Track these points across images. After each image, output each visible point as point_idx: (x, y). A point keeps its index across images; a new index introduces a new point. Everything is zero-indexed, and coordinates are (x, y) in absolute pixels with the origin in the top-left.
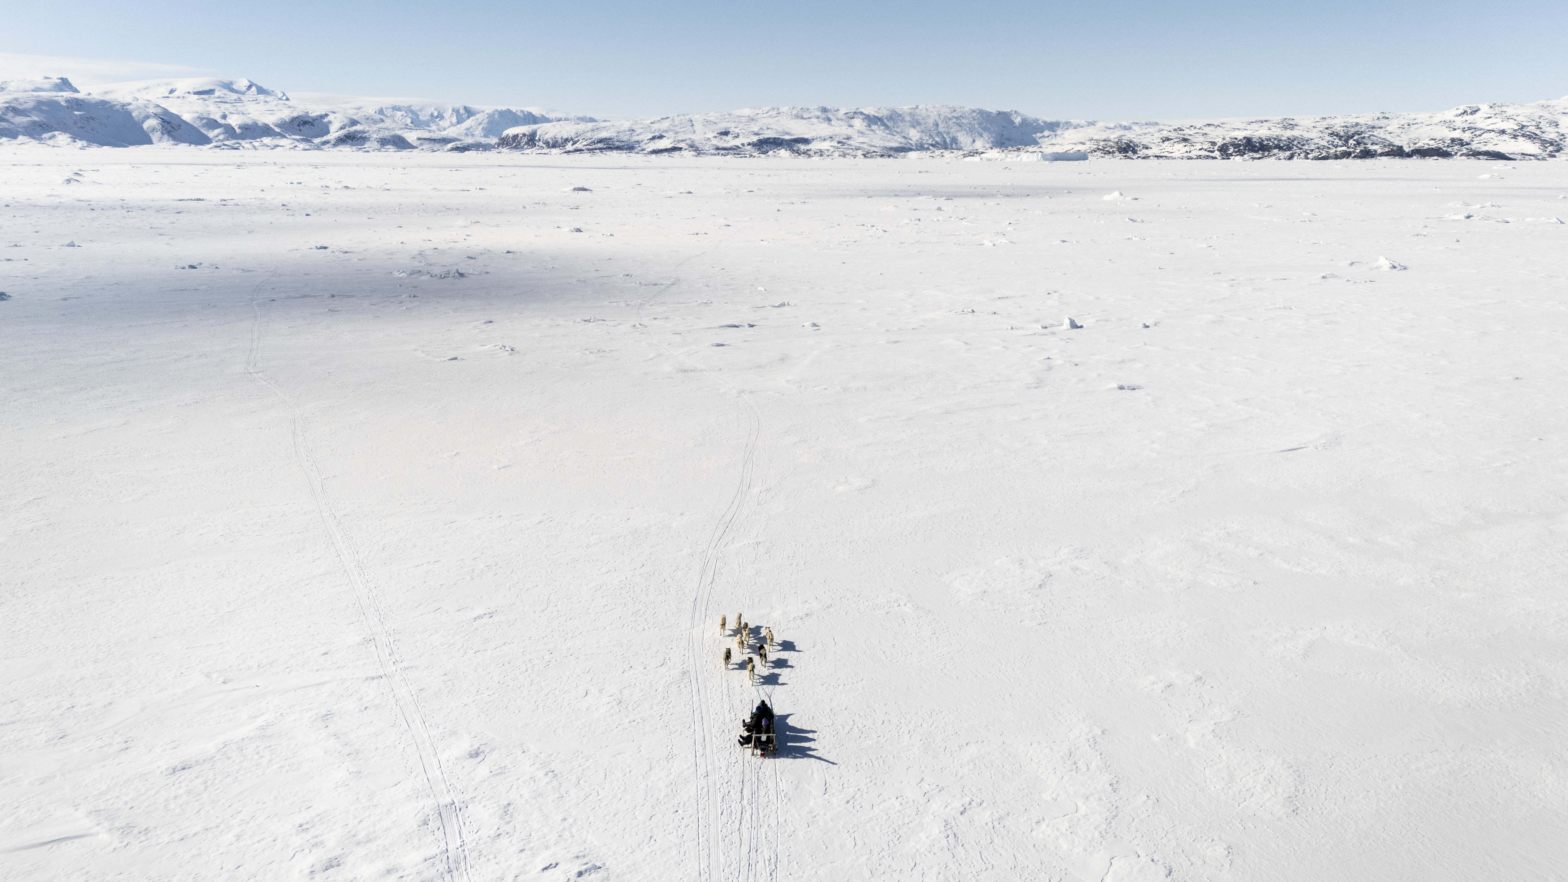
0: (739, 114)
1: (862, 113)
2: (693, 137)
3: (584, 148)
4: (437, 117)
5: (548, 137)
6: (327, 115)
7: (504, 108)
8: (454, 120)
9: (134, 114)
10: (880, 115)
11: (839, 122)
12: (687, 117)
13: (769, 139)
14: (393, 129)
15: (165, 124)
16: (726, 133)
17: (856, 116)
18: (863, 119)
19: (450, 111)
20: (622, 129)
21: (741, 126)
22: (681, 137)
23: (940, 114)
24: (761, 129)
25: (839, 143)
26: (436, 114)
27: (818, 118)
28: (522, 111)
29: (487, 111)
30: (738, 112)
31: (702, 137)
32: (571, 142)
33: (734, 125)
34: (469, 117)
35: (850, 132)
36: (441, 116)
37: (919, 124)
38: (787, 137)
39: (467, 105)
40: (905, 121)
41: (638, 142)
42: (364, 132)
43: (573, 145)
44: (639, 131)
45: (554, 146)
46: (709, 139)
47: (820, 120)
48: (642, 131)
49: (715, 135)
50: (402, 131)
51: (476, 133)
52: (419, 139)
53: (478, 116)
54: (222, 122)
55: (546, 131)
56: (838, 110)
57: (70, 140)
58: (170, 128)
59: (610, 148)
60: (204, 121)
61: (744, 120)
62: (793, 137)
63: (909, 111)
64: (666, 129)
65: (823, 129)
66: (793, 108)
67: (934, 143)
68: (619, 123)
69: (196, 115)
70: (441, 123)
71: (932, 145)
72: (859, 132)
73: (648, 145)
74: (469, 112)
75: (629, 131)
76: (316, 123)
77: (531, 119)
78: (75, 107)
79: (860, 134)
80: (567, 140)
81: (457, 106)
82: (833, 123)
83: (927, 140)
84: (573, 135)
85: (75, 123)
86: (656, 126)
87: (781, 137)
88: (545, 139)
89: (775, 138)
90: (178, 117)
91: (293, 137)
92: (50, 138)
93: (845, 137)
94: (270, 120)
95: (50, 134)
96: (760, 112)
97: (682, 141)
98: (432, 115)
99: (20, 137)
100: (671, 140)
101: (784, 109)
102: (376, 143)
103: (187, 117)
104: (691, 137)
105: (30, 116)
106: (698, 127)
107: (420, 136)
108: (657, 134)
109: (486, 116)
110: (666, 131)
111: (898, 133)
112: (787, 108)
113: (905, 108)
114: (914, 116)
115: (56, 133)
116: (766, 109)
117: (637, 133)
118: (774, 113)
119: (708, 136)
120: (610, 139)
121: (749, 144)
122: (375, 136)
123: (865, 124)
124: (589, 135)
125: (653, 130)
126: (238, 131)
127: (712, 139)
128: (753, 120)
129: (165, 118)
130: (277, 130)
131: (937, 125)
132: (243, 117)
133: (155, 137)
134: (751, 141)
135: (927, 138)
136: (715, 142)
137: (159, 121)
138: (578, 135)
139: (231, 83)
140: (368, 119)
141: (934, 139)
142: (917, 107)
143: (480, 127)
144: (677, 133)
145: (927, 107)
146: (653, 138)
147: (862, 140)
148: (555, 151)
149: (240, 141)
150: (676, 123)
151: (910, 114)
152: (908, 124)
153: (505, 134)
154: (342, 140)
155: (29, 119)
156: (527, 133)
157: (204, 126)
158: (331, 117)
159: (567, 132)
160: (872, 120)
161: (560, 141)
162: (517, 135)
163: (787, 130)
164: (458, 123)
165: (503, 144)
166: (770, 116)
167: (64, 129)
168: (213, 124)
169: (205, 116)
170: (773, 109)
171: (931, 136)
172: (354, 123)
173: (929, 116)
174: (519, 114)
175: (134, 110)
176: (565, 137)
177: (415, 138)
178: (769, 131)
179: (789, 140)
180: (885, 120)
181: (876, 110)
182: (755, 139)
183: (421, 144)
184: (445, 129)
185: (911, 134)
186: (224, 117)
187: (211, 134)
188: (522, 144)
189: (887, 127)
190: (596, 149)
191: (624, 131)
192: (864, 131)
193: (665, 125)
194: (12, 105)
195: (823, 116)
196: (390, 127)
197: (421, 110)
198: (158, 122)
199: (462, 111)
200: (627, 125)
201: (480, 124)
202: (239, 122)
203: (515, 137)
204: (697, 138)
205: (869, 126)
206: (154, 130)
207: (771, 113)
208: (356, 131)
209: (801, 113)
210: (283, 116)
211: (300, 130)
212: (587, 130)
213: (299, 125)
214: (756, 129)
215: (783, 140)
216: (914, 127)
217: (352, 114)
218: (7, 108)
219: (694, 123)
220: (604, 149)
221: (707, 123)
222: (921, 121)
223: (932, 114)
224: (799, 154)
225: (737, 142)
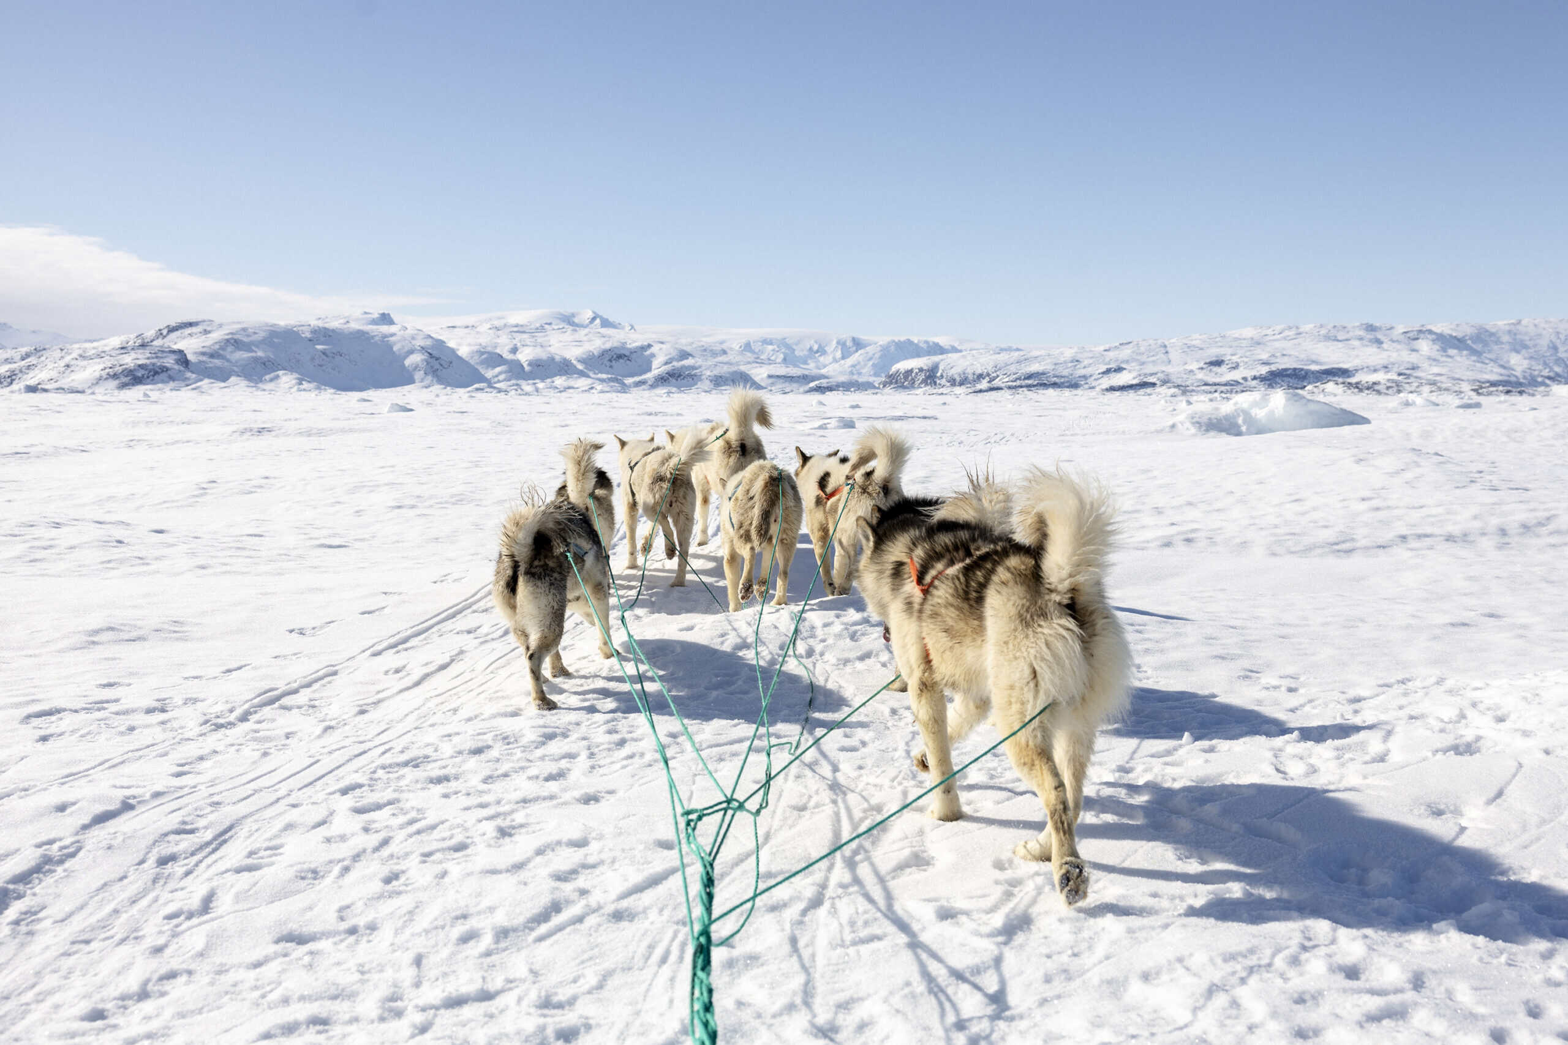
0: (1237, 335)
1: (1430, 332)
2: (1169, 369)
3: (1003, 385)
4: (817, 352)
5: (954, 372)
6: (650, 346)
7: (902, 339)
8: (839, 354)
9: (395, 349)
10: (1460, 335)
11: (1395, 345)
12: (1159, 342)
13: (1286, 370)
14: (737, 363)
15: (433, 361)
16: (1218, 363)
17: (1422, 336)
18: (1433, 340)
19: (834, 342)
20: (1062, 360)
21: (1240, 352)
22: (1150, 369)
23: (1558, 333)
24: (1273, 356)
25: (1400, 374)
26: (816, 347)
27: (1361, 339)
28: (926, 342)
29: (881, 343)
30: (1236, 333)
31: (1181, 369)
32: (987, 379)
33: (1229, 351)
34: (857, 351)
35: (1414, 358)
36: (822, 351)
37: (1526, 347)
38: (1314, 367)
39: (856, 335)
40: (1502, 343)
41: (1085, 377)
42: (694, 368)
43: (989, 382)
44: (1086, 362)
45: (961, 384)
46: (1191, 371)
47: (1365, 342)
48: (1091, 361)
49: (1202, 365)
50: (749, 366)
51: (864, 371)
52: (770, 377)
53: (868, 348)
54: (508, 356)
55: (953, 364)
56: (1392, 328)
57: (294, 382)
58: (437, 366)
59: (1045, 386)
60: (485, 356)
61: (1244, 343)
62: (1324, 367)
63: (1507, 328)
64: (1126, 358)
65: (1370, 355)
66: (1321, 326)
67: (1552, 374)
68: (1058, 351)
69: (475, 348)
70: (822, 359)
71: (1549, 378)
72: (1429, 358)
73: (1100, 381)
74: (858, 344)
75: (1072, 362)
76: (634, 356)
77: (938, 349)
78: (323, 339)
79: (1431, 362)
80: (980, 377)
81: (843, 337)
82: (1385, 346)
83: (1541, 371)
84: (990, 369)
85: (313, 359)
86: (1111, 354)
87: (1306, 367)
88: (950, 374)
89: (1295, 369)
90: (453, 351)
91: (600, 376)
92: (271, 380)
93: (1410, 366)
94: (573, 354)
95: (272, 375)
96: (1269, 332)
97: (1151, 375)
98: (811, 349)
99: (233, 379)
100: (1134, 374)
101: (1307, 327)
102: (708, 382)
103: (464, 352)
104: (1164, 369)
105: (253, 351)
106: (1174, 355)
107: (773, 372)
108: (1113, 366)
109: (879, 349)
110: (1127, 362)
111: (1491, 360)
112: (1312, 326)
113: (1500, 323)
114: (1515, 334)
115: (281, 373)
116: (1279, 328)
117: (1082, 365)
118: (1292, 333)
119: (1189, 367)
120: (1043, 374)
121: (1255, 378)
122: (708, 373)
123: (1437, 347)
124: (1013, 368)
125: (1107, 359)
126: (527, 368)
127: (1197, 371)
128: (1259, 344)
129: (434, 353)
130: (580, 367)
131: (1555, 348)
132: (539, 350)
133: (418, 375)
134: (1258, 374)
135: (1540, 367)
136: (1201, 375)
137: (425, 356)
138: (997, 368)
139: (573, 315)
140: (705, 350)
141: (1551, 370)
142: (1519, 322)
143: (871, 363)
144: (1143, 364)
145: (1536, 322)
146: (1108, 371)
147: (1436, 370)
148: (958, 390)
149: (519, 382)
150: (1142, 349)
151: (1509, 332)
152: (1507, 347)
153: (894, 369)
154: (663, 380)
155: (253, 354)
156: (925, 368)
157: (482, 363)
158: (655, 349)
159: (982, 365)
160: (1448, 342)
161: (971, 377)
162: (911, 371)
163: (1314, 358)
164: (843, 358)
165: (891, 383)
166: (1285, 338)
167: (289, 368)
168: (494, 359)
169: (489, 349)
170: (1290, 328)
171: (1546, 364)
172: (685, 355)
173: (1540, 335)
174: (921, 345)
175: (395, 343)
176: (979, 371)
177: (765, 375)
178: (1286, 359)
179: (1318, 372)
180: (1469, 342)
181: (1453, 326)
182: (1264, 370)
183: (773, 384)
184: (825, 366)
185: (1513, 362)
186: (514, 350)
187: (489, 374)
188: (917, 383)
189: (1474, 352)
190: (1021, 387)
191: (1065, 362)
192: (1439, 357)
193: (1126, 353)
194: (236, 337)
195: (1369, 336)
196: (734, 361)
197: (798, 343)
198: (423, 357)
199: (849, 343)
200: (1069, 353)
201: (870, 359)
202: (530, 357)
203: (909, 372)
204: (1174, 370)
205: (1444, 350)
206: (416, 368)
207: (1287, 333)
208: (683, 367)
209: (1333, 333)
210: (591, 349)
211: (611, 367)
212: (1012, 360)
213: (610, 361)
214: (1264, 356)
215: (1307, 372)
216: (1518, 352)
217: (684, 343)
218: (228, 340)
219: (1168, 349)
220: (1034, 386)
221: (1189, 348)
222: (1528, 343)
223: (1544, 332)
224: (1361, 390)
225: (1236, 375)
